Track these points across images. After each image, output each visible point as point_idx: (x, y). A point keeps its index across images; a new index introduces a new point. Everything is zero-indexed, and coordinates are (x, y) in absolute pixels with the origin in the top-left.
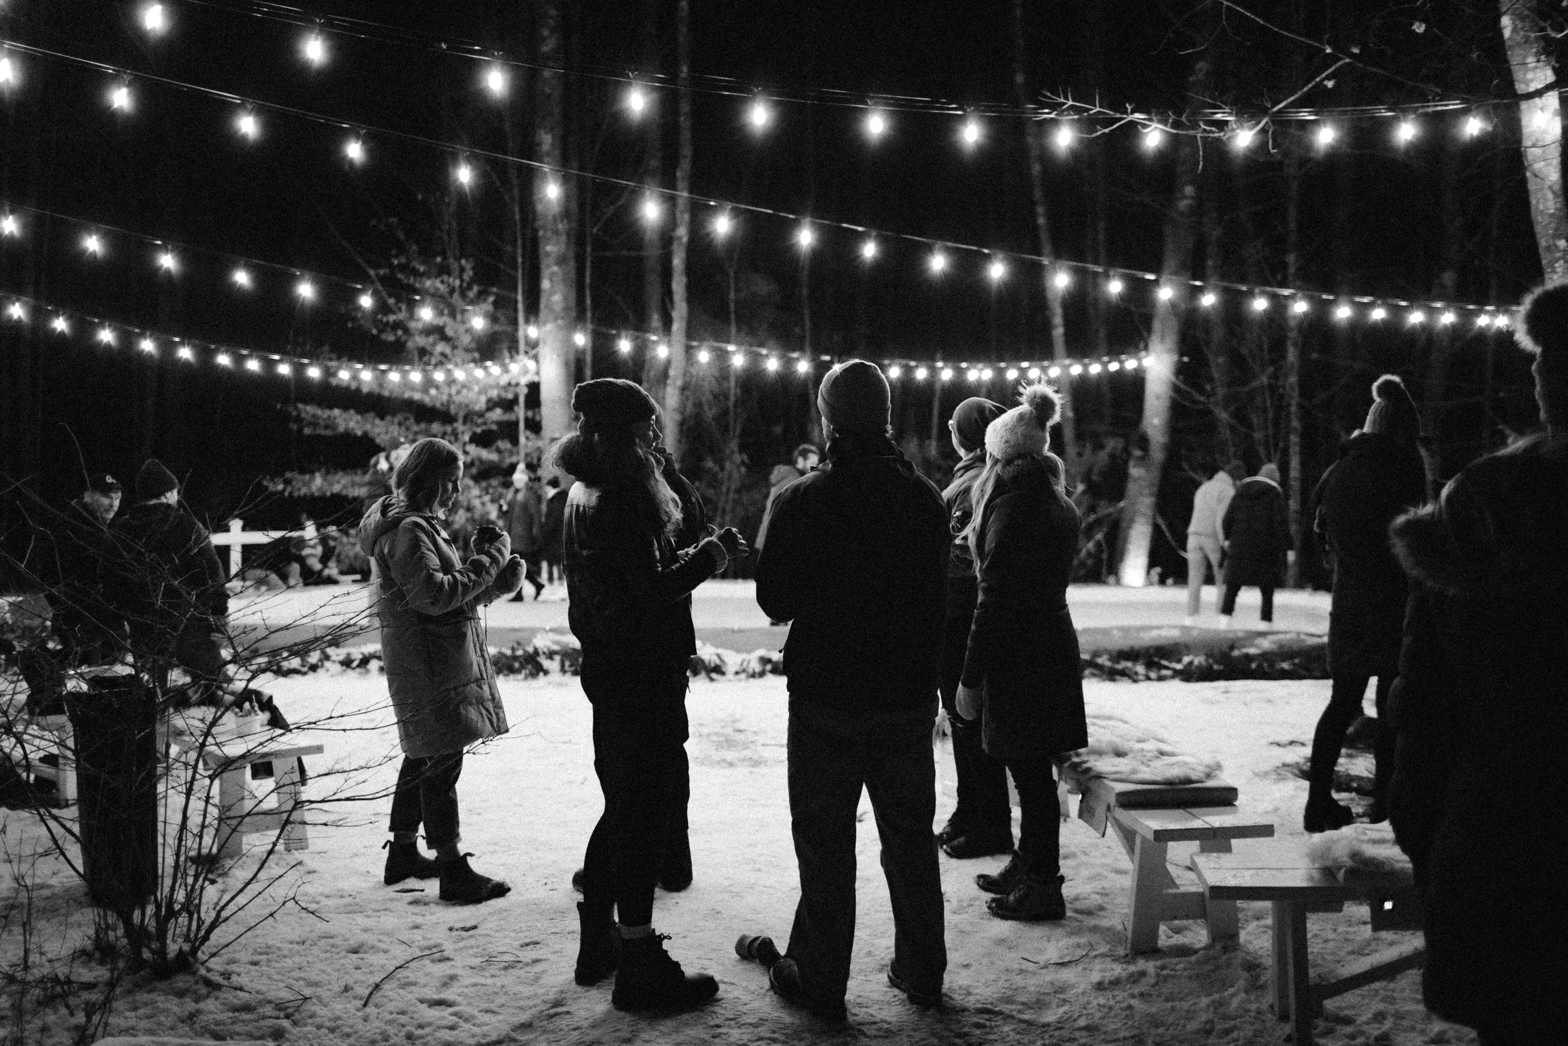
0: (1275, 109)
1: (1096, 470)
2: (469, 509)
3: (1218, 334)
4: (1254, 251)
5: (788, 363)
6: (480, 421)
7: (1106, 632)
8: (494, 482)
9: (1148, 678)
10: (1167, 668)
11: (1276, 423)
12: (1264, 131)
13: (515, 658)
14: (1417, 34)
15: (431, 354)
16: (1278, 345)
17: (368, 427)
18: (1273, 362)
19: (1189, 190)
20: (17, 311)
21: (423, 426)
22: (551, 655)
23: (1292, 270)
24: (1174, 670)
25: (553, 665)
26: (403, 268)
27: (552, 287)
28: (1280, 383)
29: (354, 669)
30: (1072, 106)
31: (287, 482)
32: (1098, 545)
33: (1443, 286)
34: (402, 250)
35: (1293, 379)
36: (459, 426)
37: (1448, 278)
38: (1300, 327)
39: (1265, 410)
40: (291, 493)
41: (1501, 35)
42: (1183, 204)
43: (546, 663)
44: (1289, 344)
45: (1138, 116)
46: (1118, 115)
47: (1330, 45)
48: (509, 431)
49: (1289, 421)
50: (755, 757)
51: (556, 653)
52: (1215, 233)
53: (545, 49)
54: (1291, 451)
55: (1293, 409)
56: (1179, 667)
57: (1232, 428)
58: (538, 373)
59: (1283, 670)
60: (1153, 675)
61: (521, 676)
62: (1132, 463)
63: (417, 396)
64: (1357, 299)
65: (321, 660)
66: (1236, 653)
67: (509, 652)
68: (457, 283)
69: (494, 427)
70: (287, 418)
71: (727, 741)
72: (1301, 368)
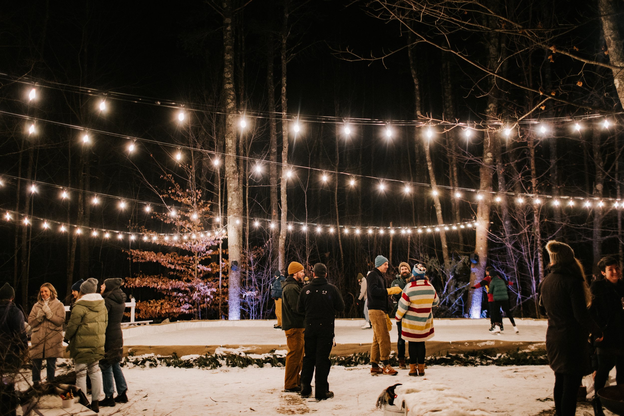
0: (520, 119)
1: (457, 269)
2: (199, 291)
3: (505, 212)
4: (518, 178)
5: (326, 229)
6: (204, 255)
7: (462, 343)
8: (210, 280)
9: (482, 364)
10: (490, 359)
11: (532, 249)
12: (516, 128)
13: (207, 359)
14: (579, 87)
15: (185, 228)
16: (530, 216)
17: (158, 258)
18: (528, 223)
19: (489, 154)
20: (8, 217)
21: (181, 257)
22: (223, 358)
23: (534, 185)
24: (493, 360)
25: (223, 362)
26: (174, 194)
27: (232, 200)
28: (532, 232)
29: (139, 365)
30: (432, 120)
31: (126, 282)
32: (460, 301)
33: (597, 191)
34: (173, 187)
35: (538, 230)
36: (196, 257)
37: (599, 187)
38: (539, 209)
39: (527, 244)
40: (127, 287)
41: (615, 87)
42: (487, 160)
43: (221, 361)
44: (535, 215)
45: (461, 124)
46: (453, 124)
47: (542, 91)
48: (216, 258)
49: (537, 248)
50: (305, 408)
51: (225, 357)
52: (501, 171)
53: (229, 107)
54: (539, 260)
55: (538, 242)
56: (495, 358)
57: (514, 251)
58: (227, 235)
59: (541, 359)
60: (484, 363)
61: (210, 368)
62: (472, 266)
63: (178, 245)
64: (562, 197)
65: (125, 362)
66: (520, 352)
67: (205, 357)
68: (195, 199)
69: (210, 257)
70: (127, 255)
71: (293, 400)
72: (540, 226)
